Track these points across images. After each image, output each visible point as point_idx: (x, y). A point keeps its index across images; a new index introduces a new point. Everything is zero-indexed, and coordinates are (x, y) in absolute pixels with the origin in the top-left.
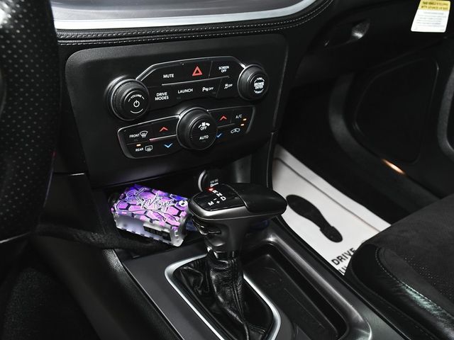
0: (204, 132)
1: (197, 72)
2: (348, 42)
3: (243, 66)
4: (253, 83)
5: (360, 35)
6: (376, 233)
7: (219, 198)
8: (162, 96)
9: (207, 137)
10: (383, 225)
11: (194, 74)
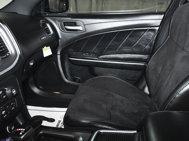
0: (5, 114)
2: (30, 67)
3: (6, 89)
4: (12, 92)
5: (32, 64)
6: (65, 112)
7: (22, 131)
9: (6, 115)
10: (65, 109)
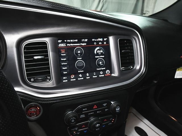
1: (95, 107)
5: (156, 82)
8: (82, 116)
9: (99, 129)
11: (94, 108)
